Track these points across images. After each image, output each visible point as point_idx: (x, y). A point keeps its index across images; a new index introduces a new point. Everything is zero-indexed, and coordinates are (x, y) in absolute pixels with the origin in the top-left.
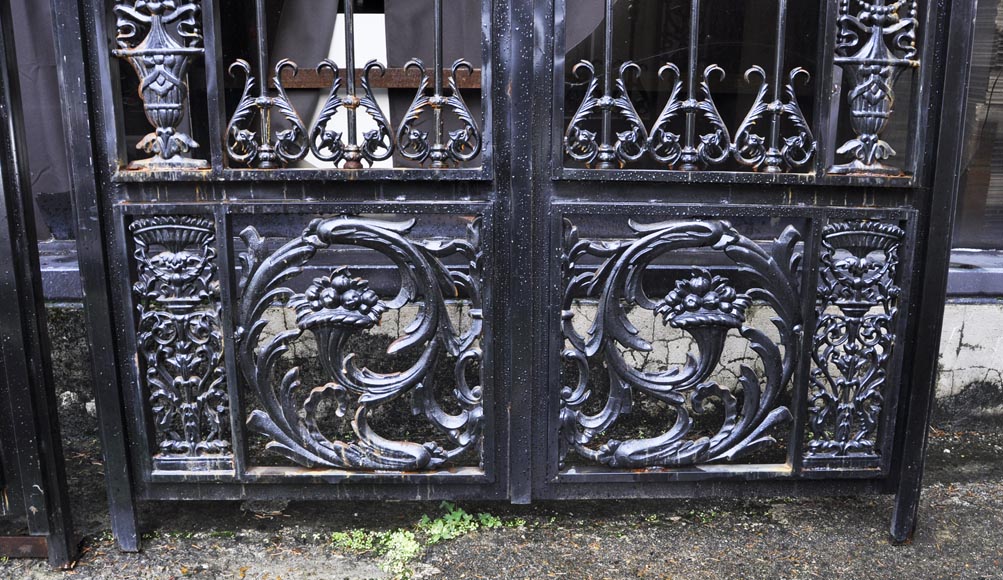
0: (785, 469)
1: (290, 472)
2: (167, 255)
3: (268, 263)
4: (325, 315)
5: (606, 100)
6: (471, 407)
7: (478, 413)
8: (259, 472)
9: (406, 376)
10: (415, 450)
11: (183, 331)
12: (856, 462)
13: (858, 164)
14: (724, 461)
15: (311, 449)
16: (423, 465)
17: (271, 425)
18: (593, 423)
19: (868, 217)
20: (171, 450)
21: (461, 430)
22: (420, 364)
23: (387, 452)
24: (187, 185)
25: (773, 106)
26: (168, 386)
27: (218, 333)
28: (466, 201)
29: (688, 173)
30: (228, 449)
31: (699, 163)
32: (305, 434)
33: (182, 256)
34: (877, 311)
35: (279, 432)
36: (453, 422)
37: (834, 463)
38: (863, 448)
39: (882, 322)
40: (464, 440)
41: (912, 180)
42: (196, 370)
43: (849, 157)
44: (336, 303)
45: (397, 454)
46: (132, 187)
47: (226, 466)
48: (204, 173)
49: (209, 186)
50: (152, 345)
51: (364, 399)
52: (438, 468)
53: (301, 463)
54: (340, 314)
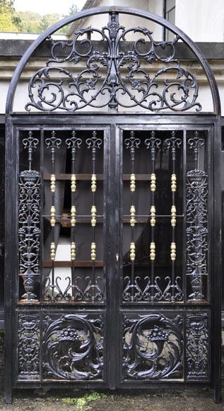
0: (182, 380)
1: (54, 380)
2: (27, 323)
3: (52, 325)
4: (65, 338)
5: (132, 286)
6: (100, 363)
7: (102, 364)
8: (46, 380)
9: (85, 354)
10: (86, 374)
11: (29, 342)
12: (202, 378)
13: (194, 299)
14: (165, 378)
15: (59, 374)
16: (88, 378)
17: (50, 367)
18: (131, 367)
19: (198, 312)
20: (23, 374)
21: (98, 369)
22: (88, 351)
23: (79, 375)
24: (33, 306)
25: (172, 286)
26: (24, 357)
27: (38, 343)
28: (99, 310)
29: (152, 303)
30: (38, 374)
31: (155, 300)
32: (58, 370)
33: (31, 323)
34: (203, 337)
35: (51, 369)
36: (96, 366)
37: (195, 379)
38: (203, 374)
39: (204, 340)
40: (98, 371)
41: (208, 303)
42: (32, 352)
43: (192, 298)
44: (68, 335)
45: (81, 375)
46: (20, 306)
47: (37, 379)
48: (38, 303)
49: (38, 306)
50: (21, 345)
51: (74, 360)
52: (91, 379)
53: (57, 378)
54: (69, 338)
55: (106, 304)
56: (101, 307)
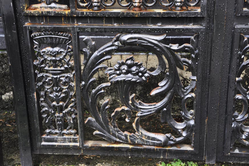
1: (104, 145)
2: (49, 49)
3: (96, 54)
4: (122, 78)
6: (189, 120)
7: (192, 122)
8: (90, 144)
9: (159, 104)
10: (161, 137)
11: (56, 82)
15: (114, 135)
16: (165, 144)
17: (97, 124)
20: (50, 133)
21: (183, 130)
22: (165, 100)
23: (149, 137)
24: (58, 17)
26: (49, 107)
27: (73, 84)
28: (191, 26)
30: (75, 134)
32: (111, 128)
33: (57, 49)
35: (99, 126)
36: (180, 126)
40: (184, 134)
42: (63, 99)
44: (128, 72)
45: (153, 139)
46: (33, 17)
47: (75, 141)
48: (67, 12)
49: (69, 18)
50: (42, 87)
51: (139, 114)
52: (172, 145)
53: (110, 141)
54: (130, 77)
55: (205, 15)
56: (195, 19)
